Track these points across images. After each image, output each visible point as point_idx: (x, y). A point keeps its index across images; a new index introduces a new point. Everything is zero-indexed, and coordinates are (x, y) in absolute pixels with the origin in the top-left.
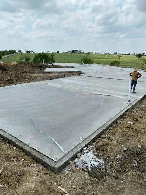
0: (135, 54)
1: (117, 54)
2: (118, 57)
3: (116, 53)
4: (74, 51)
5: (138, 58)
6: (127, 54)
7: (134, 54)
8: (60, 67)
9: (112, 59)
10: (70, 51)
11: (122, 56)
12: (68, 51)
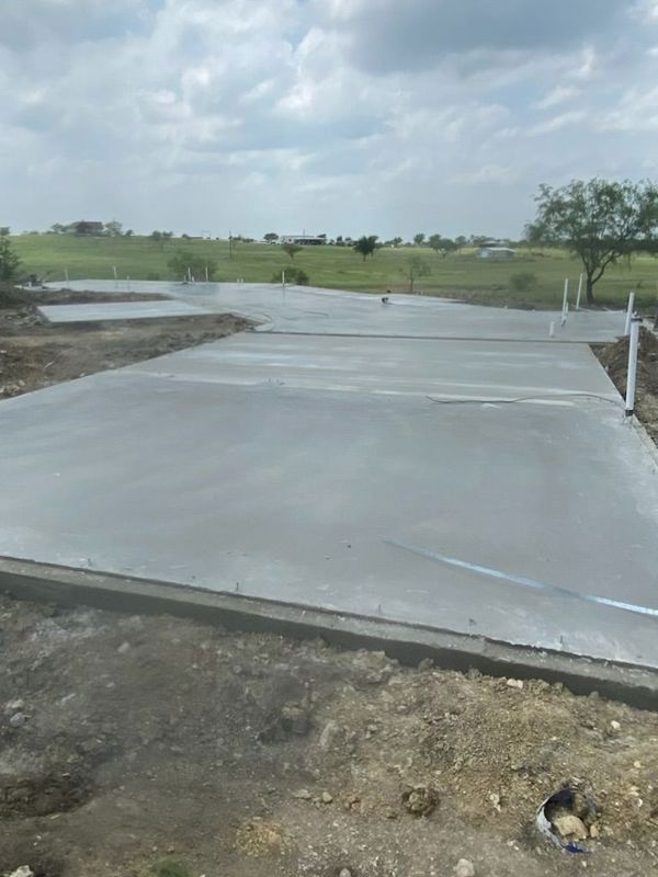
0: (344, 239)
1: (278, 242)
2: (285, 253)
3: (271, 237)
4: (83, 228)
5: (359, 255)
6: (315, 238)
7: (340, 239)
8: (105, 298)
9: (264, 260)
10: (64, 224)
11: (300, 249)
12: (57, 227)
